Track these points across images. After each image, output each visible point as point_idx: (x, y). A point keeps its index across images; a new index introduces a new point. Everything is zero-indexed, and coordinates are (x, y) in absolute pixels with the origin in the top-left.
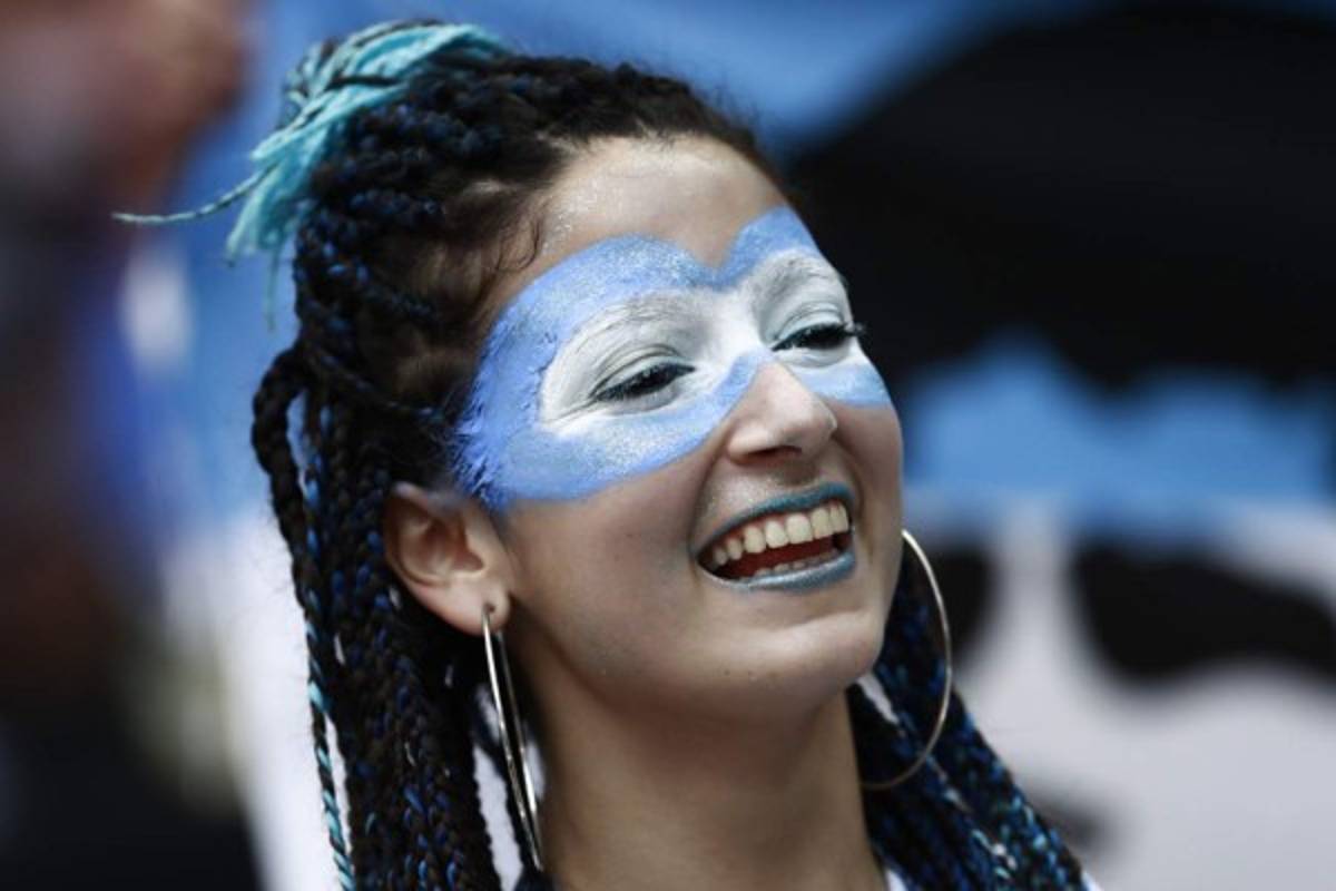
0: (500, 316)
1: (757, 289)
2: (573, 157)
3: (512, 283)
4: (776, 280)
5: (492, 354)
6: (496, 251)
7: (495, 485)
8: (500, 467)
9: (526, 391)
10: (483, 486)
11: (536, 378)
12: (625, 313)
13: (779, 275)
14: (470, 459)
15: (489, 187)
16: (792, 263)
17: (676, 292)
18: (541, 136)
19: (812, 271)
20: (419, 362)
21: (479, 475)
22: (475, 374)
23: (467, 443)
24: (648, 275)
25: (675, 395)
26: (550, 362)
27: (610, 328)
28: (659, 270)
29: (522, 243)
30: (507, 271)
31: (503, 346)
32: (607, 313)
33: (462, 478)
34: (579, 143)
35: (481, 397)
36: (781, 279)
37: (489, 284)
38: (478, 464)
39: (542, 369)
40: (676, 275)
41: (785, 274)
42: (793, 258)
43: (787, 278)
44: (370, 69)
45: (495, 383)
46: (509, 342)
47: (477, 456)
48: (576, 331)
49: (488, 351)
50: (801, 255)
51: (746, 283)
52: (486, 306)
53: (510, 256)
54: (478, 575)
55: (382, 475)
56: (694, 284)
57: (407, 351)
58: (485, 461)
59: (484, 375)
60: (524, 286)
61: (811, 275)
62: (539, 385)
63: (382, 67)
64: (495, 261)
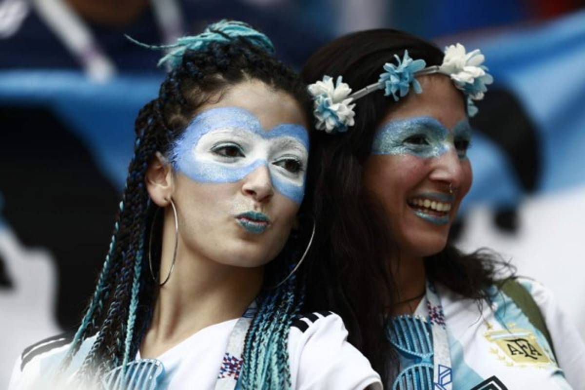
0: (200, 114)
1: (275, 143)
2: (246, 81)
3: (208, 106)
4: (283, 144)
5: (193, 123)
6: (209, 95)
7: (177, 163)
8: (180, 158)
9: (196, 138)
10: (174, 161)
11: (199, 136)
12: (231, 131)
13: (284, 142)
14: (174, 152)
15: (220, 77)
16: (291, 141)
17: (250, 132)
18: (242, 71)
19: (297, 147)
20: (176, 117)
21: (174, 158)
22: (187, 127)
23: (176, 146)
24: (244, 123)
25: (235, 161)
26: (205, 133)
27: (226, 132)
28: (248, 124)
29: (216, 97)
30: (208, 102)
31: (197, 122)
32: (227, 128)
33: (170, 155)
34: (250, 77)
35: (186, 134)
36: (285, 144)
37: (202, 104)
38: (175, 154)
39: (202, 134)
40: (252, 127)
41: (287, 143)
42: (292, 140)
43: (287, 145)
44: (226, 32)
45: (190, 132)
46: (198, 122)
47: (176, 152)
48: (216, 129)
49: (193, 122)
50: (296, 141)
51: (272, 140)
52: (199, 109)
53: (211, 99)
54: (164, 188)
55: (154, 146)
56: (256, 132)
57: (175, 112)
58: (177, 155)
59: (189, 129)
60: (211, 109)
61: (296, 148)
62: (200, 138)
63: (230, 33)
64: (207, 98)
